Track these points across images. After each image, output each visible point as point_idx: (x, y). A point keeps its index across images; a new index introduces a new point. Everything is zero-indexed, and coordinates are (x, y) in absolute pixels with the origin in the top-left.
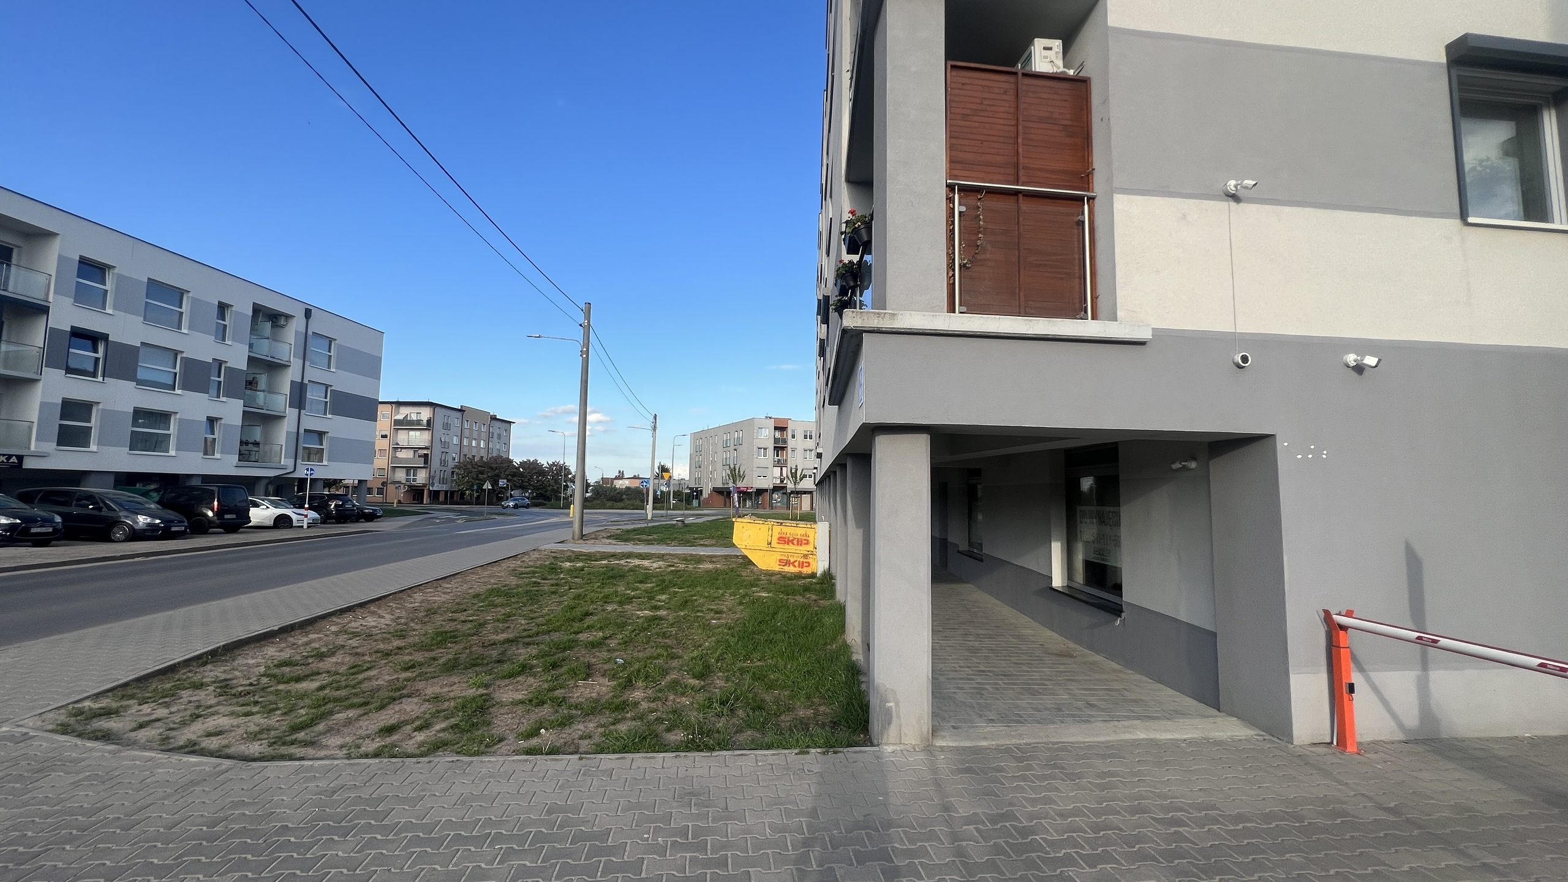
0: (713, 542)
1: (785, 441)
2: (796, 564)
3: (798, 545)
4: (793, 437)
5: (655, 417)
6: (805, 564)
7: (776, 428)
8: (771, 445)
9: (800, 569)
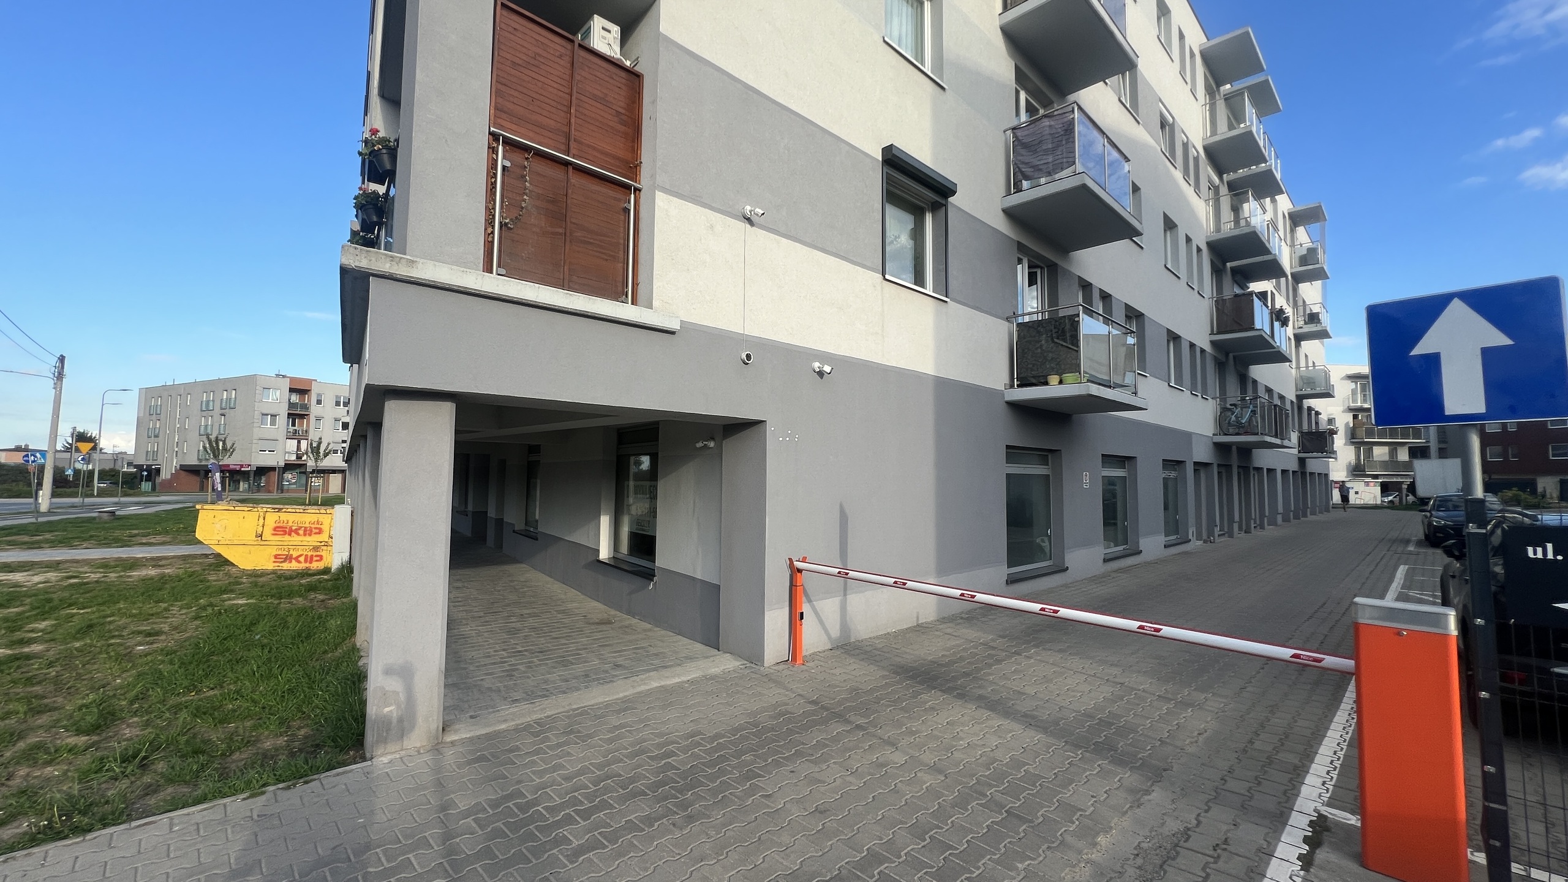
0: (167, 539)
1: (306, 407)
2: (302, 559)
3: (305, 535)
4: (319, 402)
5: (62, 359)
6: (315, 559)
7: (292, 390)
8: (283, 411)
9: (308, 565)
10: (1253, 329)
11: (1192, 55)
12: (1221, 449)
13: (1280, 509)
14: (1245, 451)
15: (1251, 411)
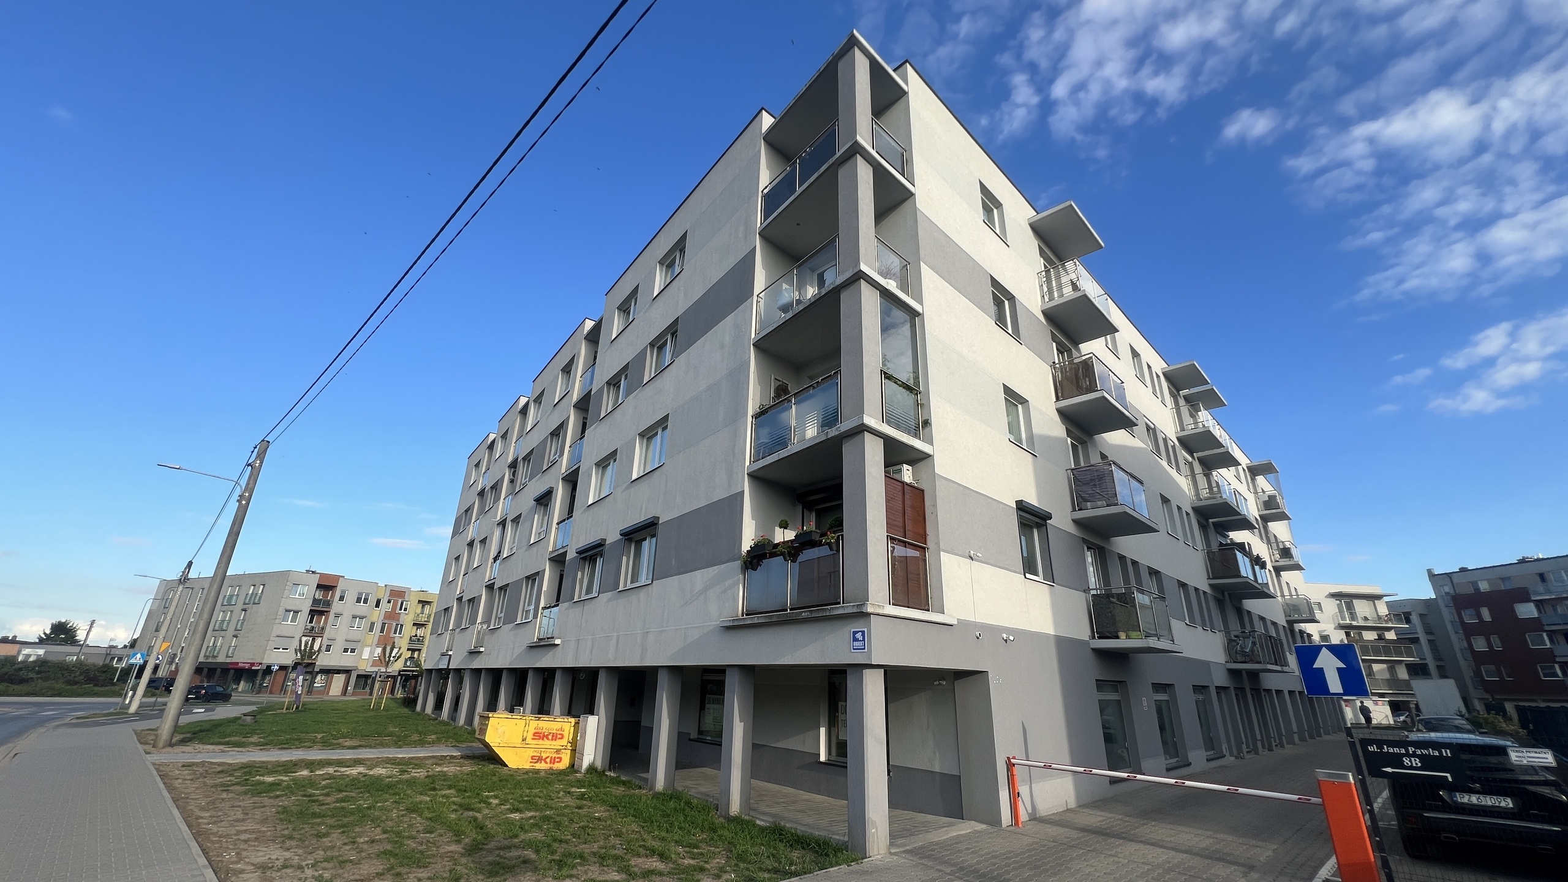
1: (328, 604)
2: (548, 760)
3: (552, 740)
7: (319, 586)
8: (306, 607)
9: (551, 765)
10: (1239, 575)
11: (1158, 376)
12: (1234, 674)
13: (1295, 728)
14: (1254, 675)
15: (1252, 642)
